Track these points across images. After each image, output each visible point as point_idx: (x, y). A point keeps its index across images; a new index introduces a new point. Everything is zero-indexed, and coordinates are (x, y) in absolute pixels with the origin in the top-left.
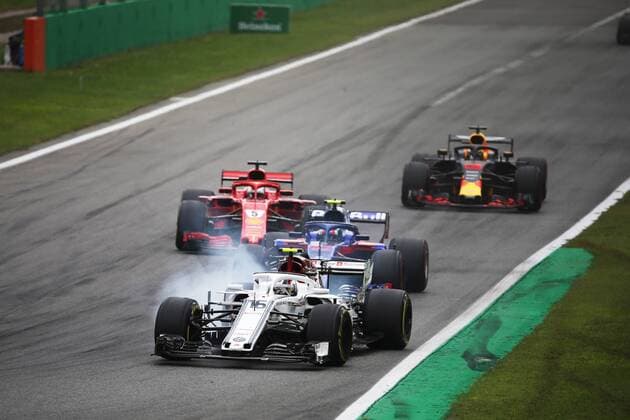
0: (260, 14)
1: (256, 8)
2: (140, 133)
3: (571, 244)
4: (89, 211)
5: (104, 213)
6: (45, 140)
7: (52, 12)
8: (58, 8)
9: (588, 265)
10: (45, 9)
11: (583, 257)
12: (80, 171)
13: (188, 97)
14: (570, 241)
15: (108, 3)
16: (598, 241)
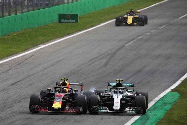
3: (173, 91)
4: (12, 83)
8: (1, 16)
11: (177, 95)
12: (9, 70)
13: (45, 44)
14: (172, 90)
15: (18, 14)
16: (182, 89)
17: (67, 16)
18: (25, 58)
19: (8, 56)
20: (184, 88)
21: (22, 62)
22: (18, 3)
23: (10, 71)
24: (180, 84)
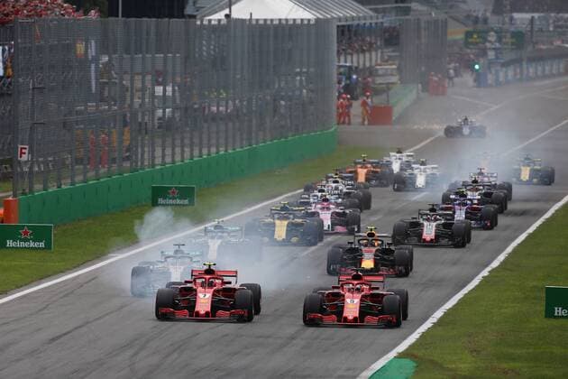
0: (173, 192)
1: (170, 188)
2: (87, 280)
3: (401, 356)
4: (51, 337)
5: (62, 339)
6: (19, 287)
7: (24, 194)
8: (27, 191)
9: (413, 371)
10: (18, 192)
11: (409, 365)
12: (45, 308)
13: (122, 253)
14: (400, 354)
15: (63, 187)
16: (420, 353)
17: (170, 191)
18: (79, 284)
19: (42, 278)
20: (426, 349)
21: (72, 292)
22: (64, 164)
23: (45, 311)
24: (416, 342)
